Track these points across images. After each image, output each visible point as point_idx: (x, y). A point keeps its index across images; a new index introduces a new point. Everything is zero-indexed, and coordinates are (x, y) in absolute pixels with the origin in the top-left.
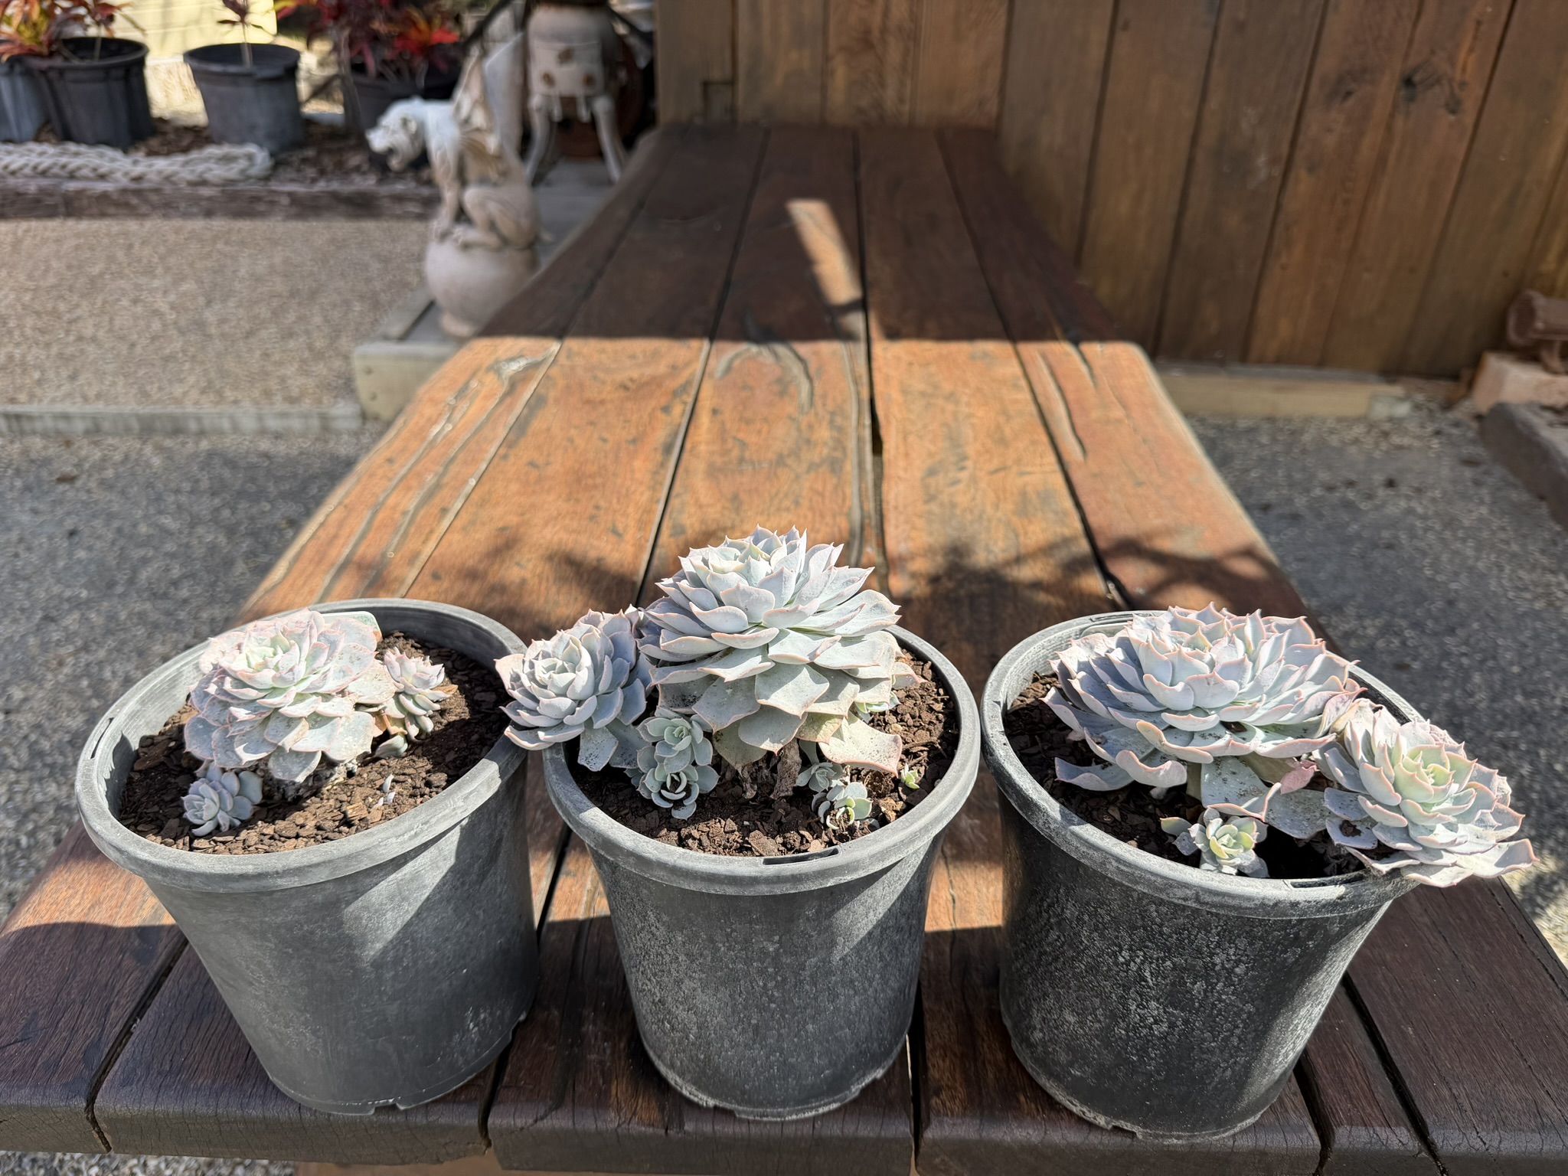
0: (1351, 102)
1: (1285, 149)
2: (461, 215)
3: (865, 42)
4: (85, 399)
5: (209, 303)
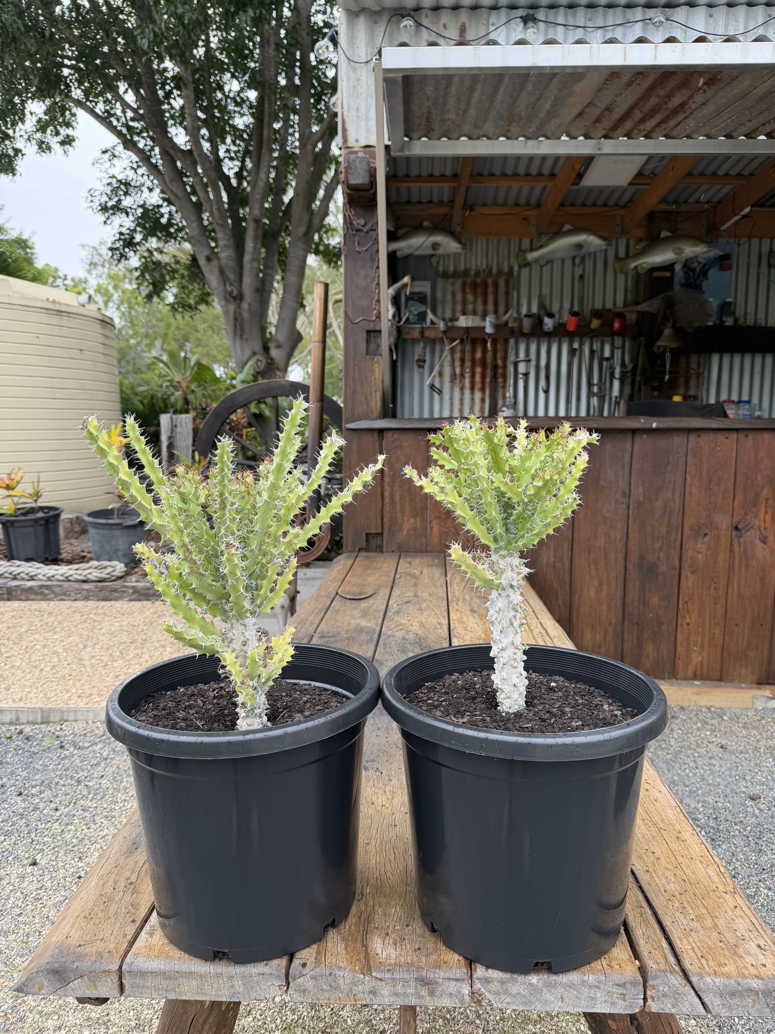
0: (707, 538)
1: (676, 562)
4: (14, 701)
5: (85, 647)
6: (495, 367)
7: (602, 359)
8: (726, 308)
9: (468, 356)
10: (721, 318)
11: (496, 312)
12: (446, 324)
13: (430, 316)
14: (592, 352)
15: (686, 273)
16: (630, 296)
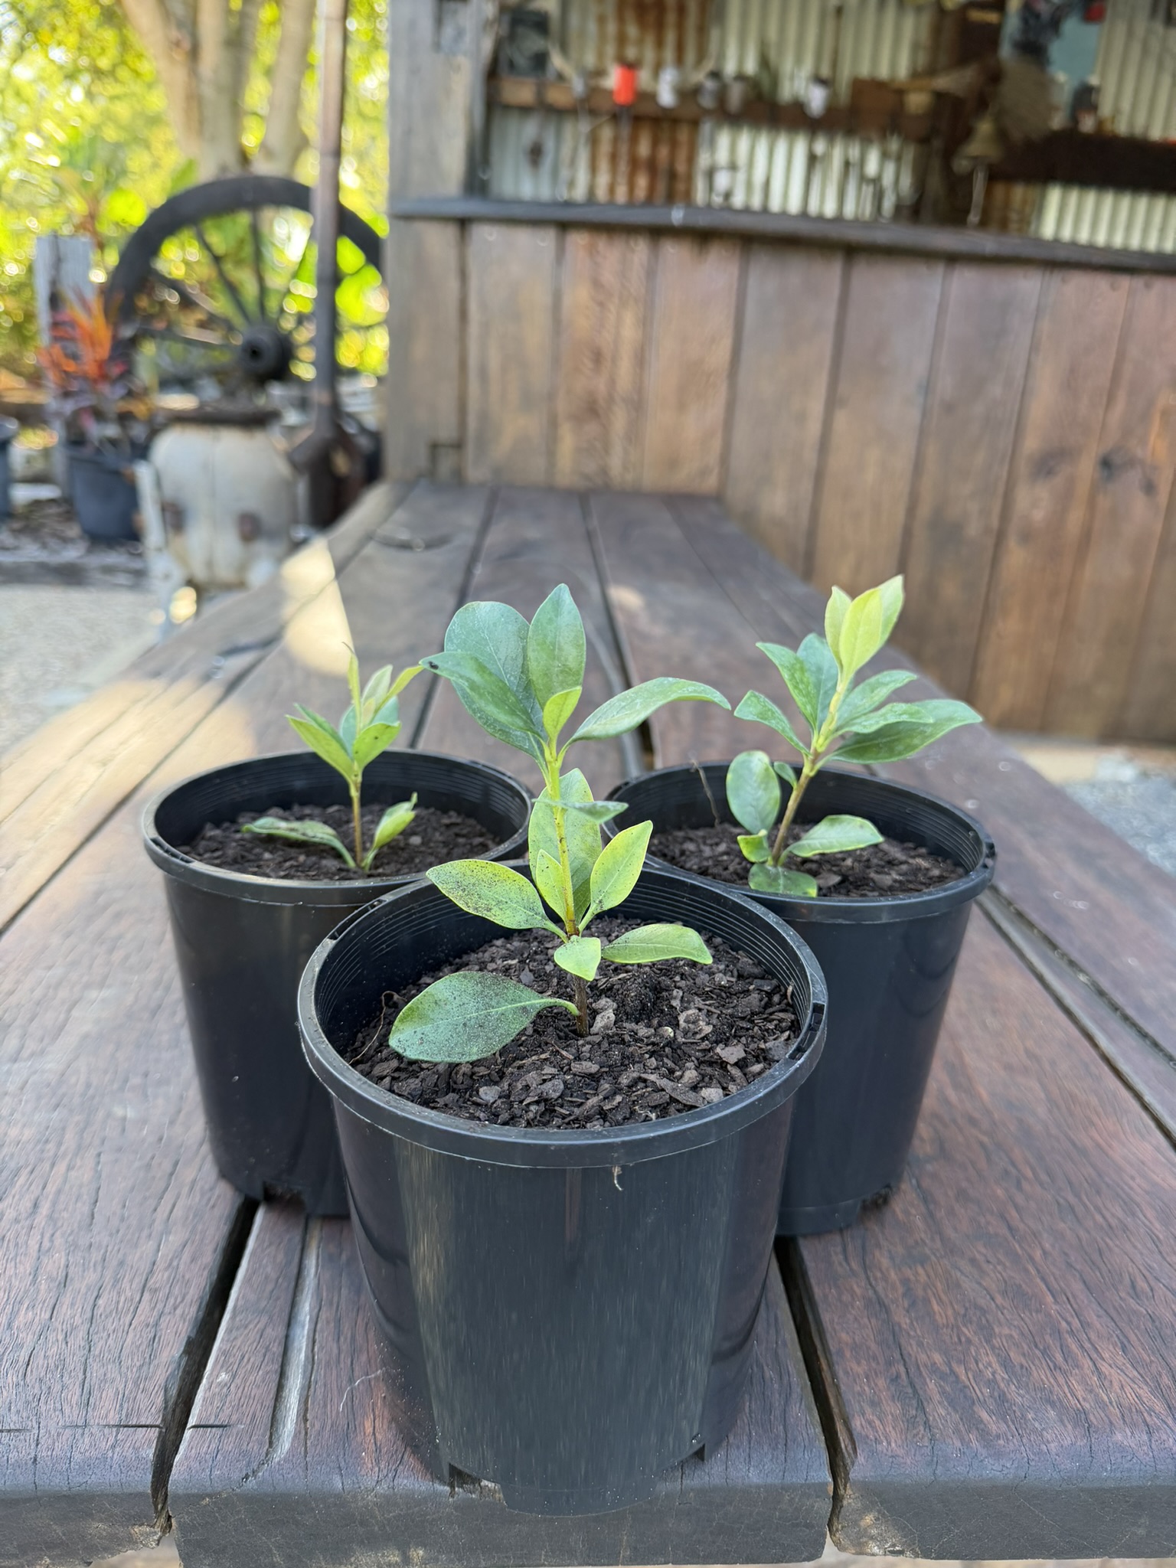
0: (1054, 480)
1: (995, 522)
3: (592, 410)
6: (672, 176)
7: (863, 179)
8: (1085, 98)
9: (624, 149)
10: (1074, 119)
11: (680, 60)
12: (586, 85)
13: (557, 61)
14: (847, 164)
15: (1025, 20)
16: (922, 59)
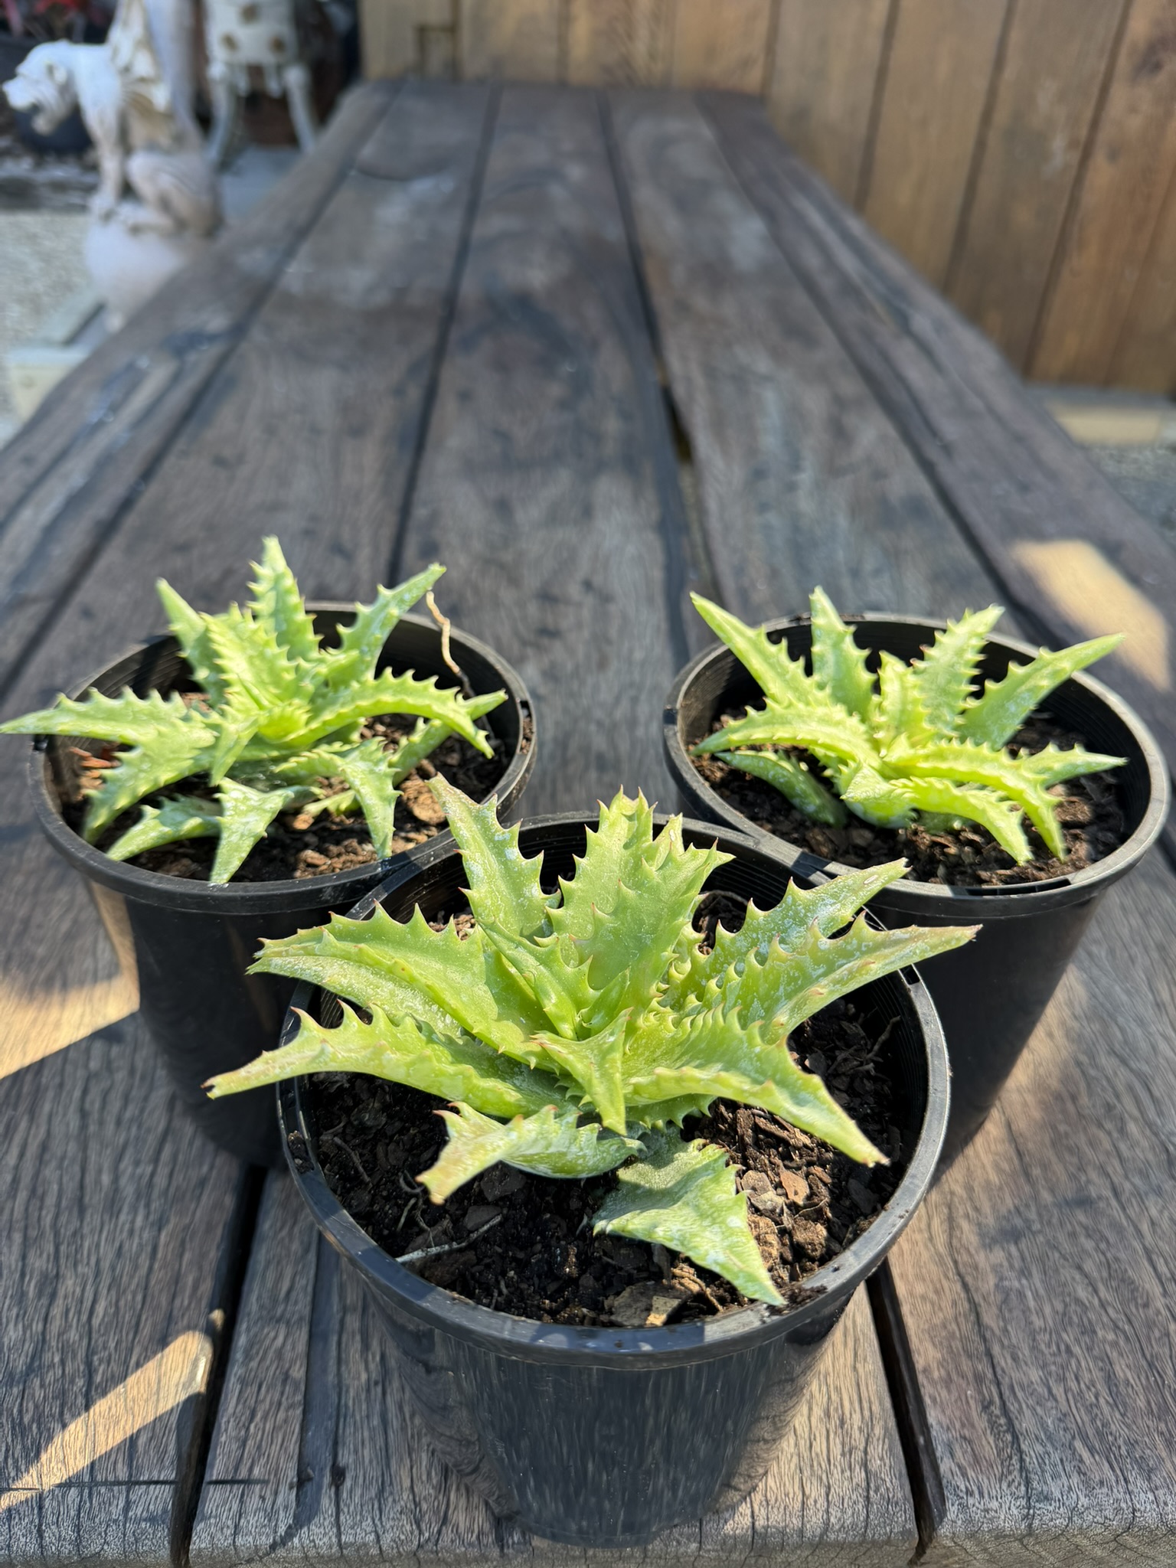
0: (1159, 77)
1: (1083, 132)
2: (127, 191)
